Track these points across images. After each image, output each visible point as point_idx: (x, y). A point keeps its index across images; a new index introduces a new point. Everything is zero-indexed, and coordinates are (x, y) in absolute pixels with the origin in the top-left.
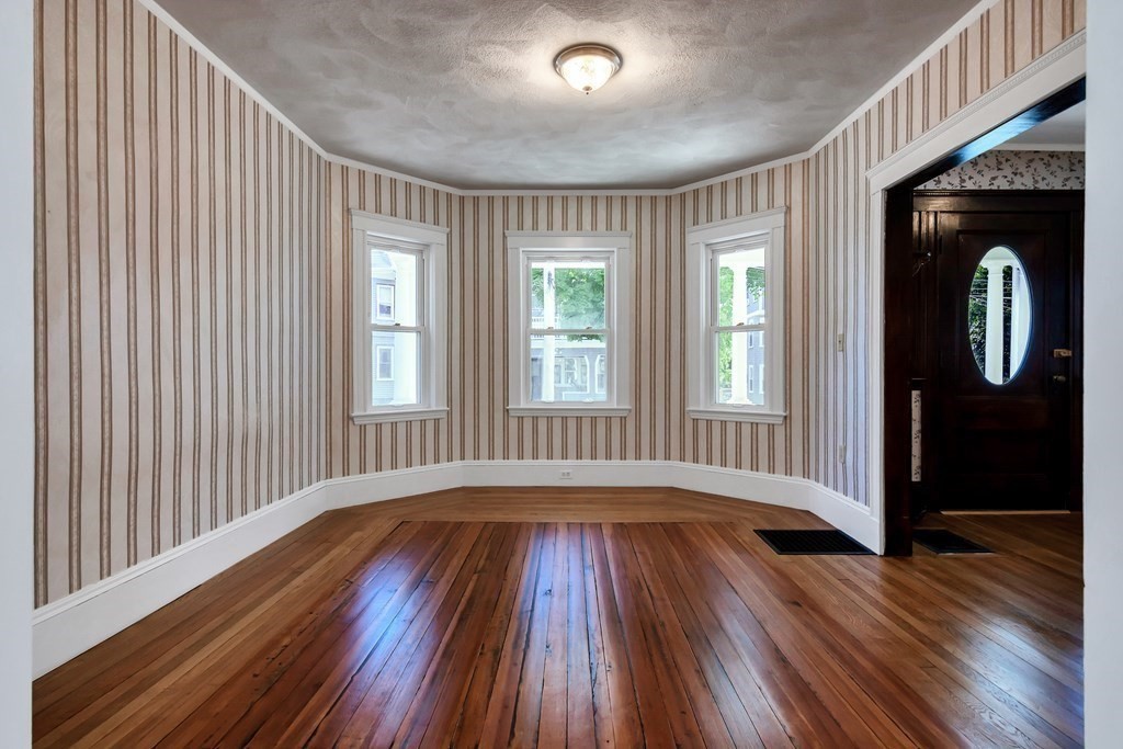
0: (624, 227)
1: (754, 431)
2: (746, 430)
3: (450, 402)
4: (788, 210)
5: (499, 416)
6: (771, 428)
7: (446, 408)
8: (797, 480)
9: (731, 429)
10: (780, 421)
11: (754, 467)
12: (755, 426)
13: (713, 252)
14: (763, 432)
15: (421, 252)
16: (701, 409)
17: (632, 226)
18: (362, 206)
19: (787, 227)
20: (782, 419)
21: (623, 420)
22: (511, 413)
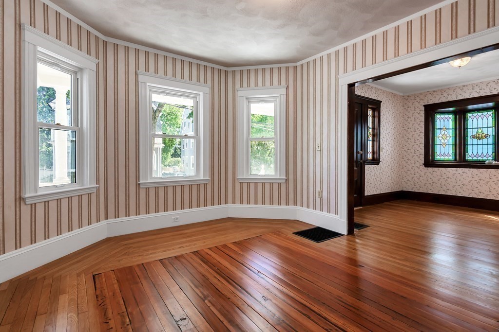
0: (206, 82)
1: (271, 186)
2: (267, 186)
3: (98, 182)
4: (287, 88)
5: (133, 188)
6: (279, 184)
7: (96, 186)
8: (291, 207)
9: (260, 187)
10: (284, 181)
11: (271, 203)
12: (271, 184)
13: (249, 102)
14: (275, 187)
15: (76, 73)
16: (245, 177)
17: (209, 82)
18: (33, 23)
19: (287, 95)
20: (285, 180)
21: (206, 185)
22: (141, 186)
